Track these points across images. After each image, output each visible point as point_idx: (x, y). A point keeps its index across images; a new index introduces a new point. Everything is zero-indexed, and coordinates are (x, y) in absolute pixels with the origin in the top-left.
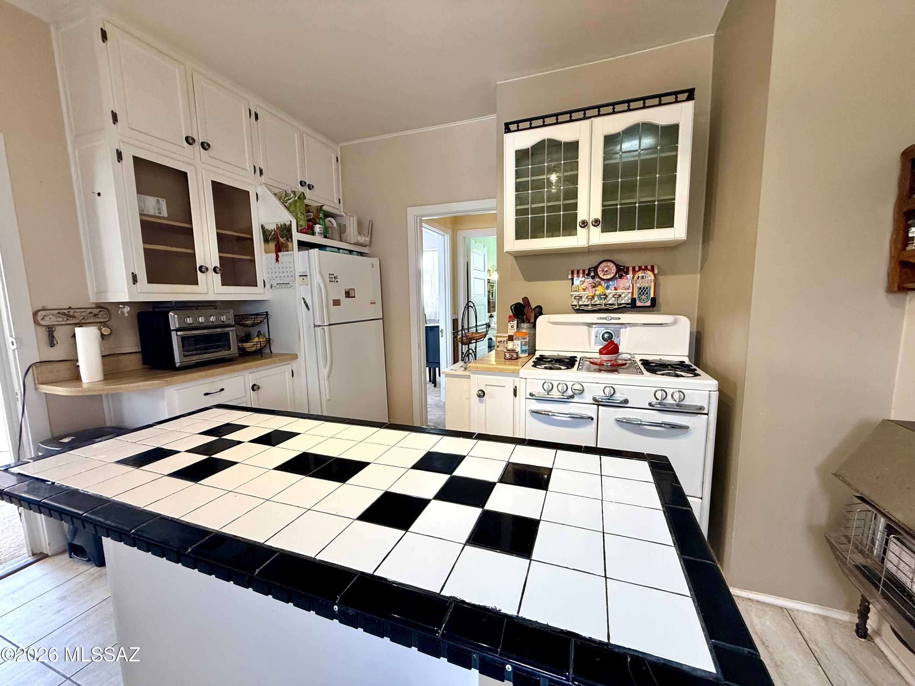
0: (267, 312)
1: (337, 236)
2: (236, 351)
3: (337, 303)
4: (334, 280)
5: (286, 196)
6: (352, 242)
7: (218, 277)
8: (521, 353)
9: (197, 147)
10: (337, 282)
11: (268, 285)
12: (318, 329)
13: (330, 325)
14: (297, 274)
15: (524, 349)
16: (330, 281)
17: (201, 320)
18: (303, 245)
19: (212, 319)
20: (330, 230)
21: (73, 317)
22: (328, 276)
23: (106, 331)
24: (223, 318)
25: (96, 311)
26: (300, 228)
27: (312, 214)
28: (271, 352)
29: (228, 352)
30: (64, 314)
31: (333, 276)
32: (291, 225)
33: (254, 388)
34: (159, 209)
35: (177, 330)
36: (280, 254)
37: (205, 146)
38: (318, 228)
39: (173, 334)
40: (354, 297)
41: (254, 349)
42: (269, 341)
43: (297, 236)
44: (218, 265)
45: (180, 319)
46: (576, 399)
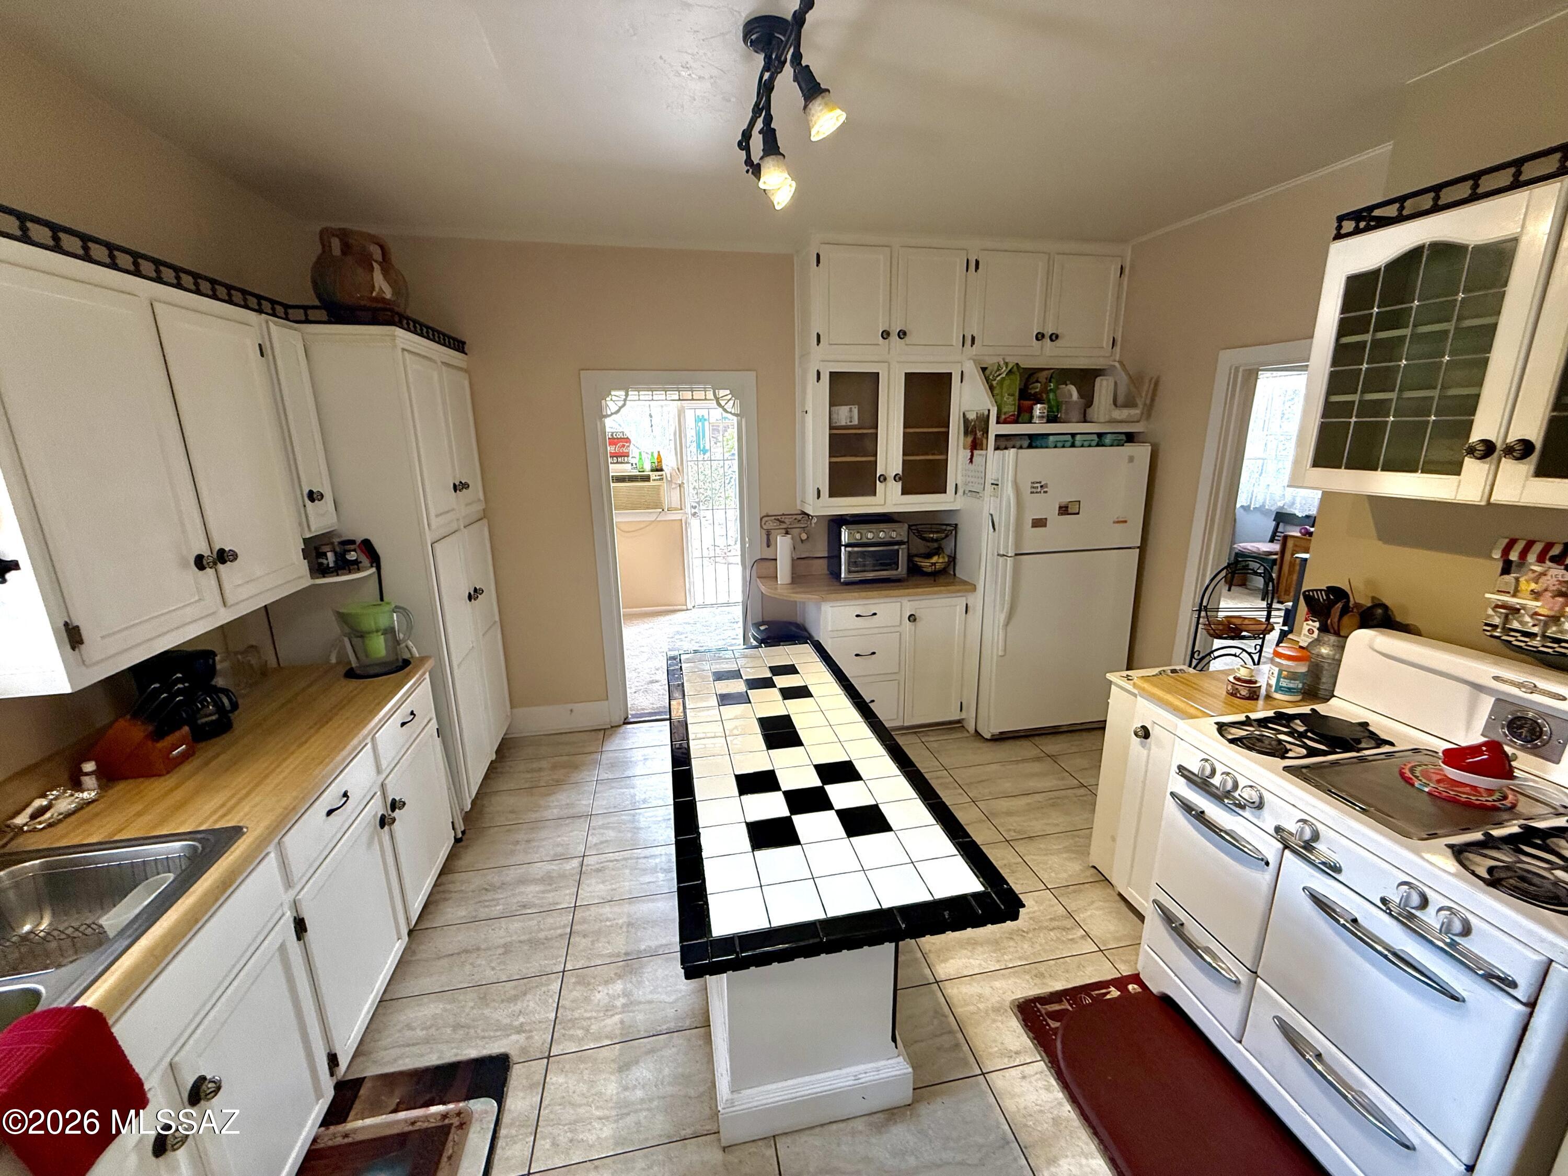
0: (956, 525)
1: (1075, 414)
2: (905, 571)
3: (1039, 523)
4: (1039, 490)
5: (998, 370)
6: (1102, 420)
7: (899, 485)
8: (1276, 691)
9: (894, 338)
10: (1046, 492)
11: (960, 492)
12: (1001, 559)
13: (1016, 555)
14: (989, 481)
15: (1284, 685)
16: (1032, 493)
17: (870, 535)
18: (1004, 442)
19: (881, 535)
20: (1064, 407)
21: (783, 522)
22: (1030, 485)
23: (804, 536)
24: (894, 534)
25: (799, 517)
26: (1003, 417)
27: (1039, 385)
28: (955, 575)
29: (894, 572)
30: (778, 520)
31: (1039, 485)
32: (988, 416)
33: (912, 618)
34: (851, 418)
35: (846, 546)
36: (976, 452)
37: (902, 334)
38: (1038, 409)
39: (843, 548)
40: (1078, 513)
41: (929, 570)
42: (953, 560)
43: (995, 429)
44: (900, 473)
45: (849, 534)
46: (1247, 813)
